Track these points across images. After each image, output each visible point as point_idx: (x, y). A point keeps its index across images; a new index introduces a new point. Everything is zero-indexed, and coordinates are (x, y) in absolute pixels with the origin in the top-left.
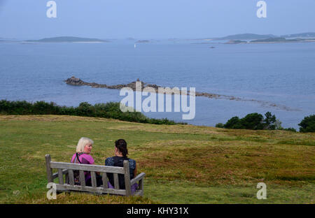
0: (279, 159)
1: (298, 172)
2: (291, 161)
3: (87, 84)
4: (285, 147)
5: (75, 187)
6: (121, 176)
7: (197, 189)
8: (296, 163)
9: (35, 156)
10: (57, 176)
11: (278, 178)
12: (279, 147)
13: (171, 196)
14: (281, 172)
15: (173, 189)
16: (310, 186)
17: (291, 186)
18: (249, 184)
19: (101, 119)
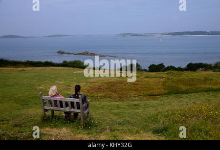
0: (147, 85)
1: (156, 92)
2: (152, 86)
3: (66, 53)
4: (148, 79)
5: (55, 108)
6: (78, 103)
7: (114, 103)
8: (155, 87)
9: (41, 88)
10: (46, 102)
11: (148, 95)
12: (145, 79)
13: (102, 107)
14: (149, 92)
15: (103, 104)
16: (162, 98)
17: (155, 99)
18: (137, 99)
19: (71, 68)
